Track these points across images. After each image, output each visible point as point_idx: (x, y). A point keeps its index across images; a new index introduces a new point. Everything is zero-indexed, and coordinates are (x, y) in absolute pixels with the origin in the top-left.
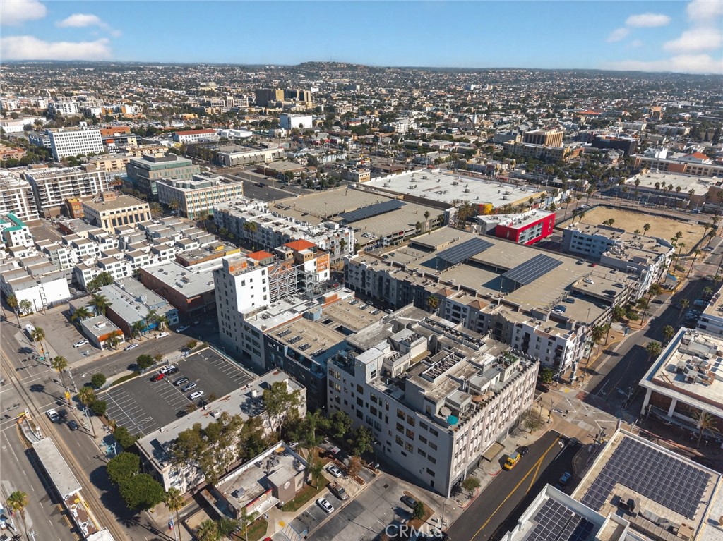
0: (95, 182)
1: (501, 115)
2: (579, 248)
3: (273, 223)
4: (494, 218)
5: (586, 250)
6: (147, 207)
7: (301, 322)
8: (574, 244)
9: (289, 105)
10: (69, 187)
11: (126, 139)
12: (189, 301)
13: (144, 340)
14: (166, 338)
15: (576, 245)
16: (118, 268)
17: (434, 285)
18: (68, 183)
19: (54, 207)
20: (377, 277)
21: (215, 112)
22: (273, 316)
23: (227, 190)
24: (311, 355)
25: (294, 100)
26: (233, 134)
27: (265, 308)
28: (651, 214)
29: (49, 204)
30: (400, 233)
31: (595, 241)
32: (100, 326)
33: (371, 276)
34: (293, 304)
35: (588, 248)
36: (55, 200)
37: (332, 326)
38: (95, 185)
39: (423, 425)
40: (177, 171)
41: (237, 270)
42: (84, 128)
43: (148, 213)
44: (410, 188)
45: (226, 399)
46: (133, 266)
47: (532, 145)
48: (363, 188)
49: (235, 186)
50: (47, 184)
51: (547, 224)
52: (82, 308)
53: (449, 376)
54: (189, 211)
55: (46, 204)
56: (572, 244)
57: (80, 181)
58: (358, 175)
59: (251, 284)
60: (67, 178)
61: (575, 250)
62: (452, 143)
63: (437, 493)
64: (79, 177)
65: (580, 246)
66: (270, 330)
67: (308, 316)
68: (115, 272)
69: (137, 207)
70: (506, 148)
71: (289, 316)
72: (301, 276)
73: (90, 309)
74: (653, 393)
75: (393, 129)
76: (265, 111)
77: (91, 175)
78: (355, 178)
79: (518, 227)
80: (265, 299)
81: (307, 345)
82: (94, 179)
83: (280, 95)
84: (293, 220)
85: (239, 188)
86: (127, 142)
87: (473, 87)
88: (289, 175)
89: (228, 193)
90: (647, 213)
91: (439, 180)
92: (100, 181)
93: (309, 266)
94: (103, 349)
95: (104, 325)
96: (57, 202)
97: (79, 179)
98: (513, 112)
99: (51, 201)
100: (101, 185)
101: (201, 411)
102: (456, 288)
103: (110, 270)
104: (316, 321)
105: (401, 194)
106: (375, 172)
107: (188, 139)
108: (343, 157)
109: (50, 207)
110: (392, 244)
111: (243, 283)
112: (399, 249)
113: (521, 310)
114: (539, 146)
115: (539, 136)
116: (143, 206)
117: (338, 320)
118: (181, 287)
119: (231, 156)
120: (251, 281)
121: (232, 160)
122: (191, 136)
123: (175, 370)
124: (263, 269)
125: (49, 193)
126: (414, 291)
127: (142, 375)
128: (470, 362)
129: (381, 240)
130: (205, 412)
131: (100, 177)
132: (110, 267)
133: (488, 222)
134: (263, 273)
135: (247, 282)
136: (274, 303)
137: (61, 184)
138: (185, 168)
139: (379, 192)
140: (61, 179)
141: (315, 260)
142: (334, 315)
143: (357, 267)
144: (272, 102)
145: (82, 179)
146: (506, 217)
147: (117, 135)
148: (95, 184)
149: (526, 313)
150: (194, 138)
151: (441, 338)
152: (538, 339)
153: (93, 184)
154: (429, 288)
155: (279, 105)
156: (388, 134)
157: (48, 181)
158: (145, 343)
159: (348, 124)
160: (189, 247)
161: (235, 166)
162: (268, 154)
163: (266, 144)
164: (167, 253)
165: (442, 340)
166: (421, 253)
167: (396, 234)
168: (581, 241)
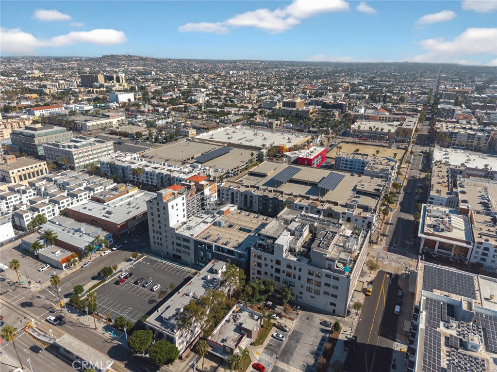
1: (259, 91)
2: (345, 167)
3: (152, 168)
4: (294, 154)
5: (350, 168)
6: (44, 164)
7: (214, 229)
8: (343, 165)
9: (110, 86)
12: (119, 226)
13: (93, 258)
14: (109, 255)
15: (344, 165)
16: (49, 210)
17: (282, 196)
20: (244, 196)
21: (52, 92)
22: (194, 227)
23: (103, 148)
24: (233, 247)
25: (113, 82)
26: (77, 108)
27: (185, 223)
28: (371, 145)
31: (355, 162)
32: (57, 253)
33: (238, 195)
34: (203, 218)
35: (351, 166)
37: (235, 228)
39: (328, 276)
40: (55, 137)
41: (168, 198)
43: (46, 169)
44: (229, 139)
45: (190, 284)
46: (59, 208)
47: (290, 109)
48: (198, 141)
49: (108, 145)
51: (323, 156)
52: (36, 242)
53: (335, 245)
54: (77, 165)
56: (341, 165)
58: (188, 132)
59: (177, 207)
61: (343, 168)
62: (238, 109)
63: (338, 316)
65: (346, 166)
66: (197, 236)
67: (217, 224)
68: (46, 213)
69: (38, 165)
70: (274, 110)
71: (205, 226)
72: (203, 199)
73: (42, 242)
74: (426, 239)
75: (195, 101)
76: (93, 91)
78: (186, 135)
79: (311, 157)
80: (184, 216)
81: (228, 241)
83: (101, 79)
84: (166, 165)
85: (111, 146)
87: (231, 72)
88: (139, 135)
89: (103, 150)
90: (368, 145)
91: (244, 133)
93: (207, 192)
94: (64, 269)
95: (59, 252)
98: (266, 88)
101: (178, 294)
102: (296, 196)
103: (43, 212)
104: (223, 227)
105: (226, 143)
106: (199, 130)
107: (43, 113)
108: (170, 120)
110: (235, 175)
111: (173, 207)
112: (243, 178)
113: (340, 205)
114: (294, 109)
115: (292, 103)
116: (42, 164)
117: (237, 225)
118: (109, 217)
119: (87, 124)
120: (177, 205)
121: (89, 126)
122: (44, 110)
123: (131, 274)
124: (183, 196)
126: (271, 202)
127: (107, 282)
128: (341, 235)
129: (228, 173)
130: (181, 294)
132: (43, 210)
133: (291, 156)
134: (183, 199)
135: (175, 206)
136: (189, 219)
138: (62, 134)
139: (211, 143)
141: (210, 187)
142: (232, 221)
143: (227, 191)
144: (96, 84)
146: (300, 152)
149: (342, 206)
150: (46, 112)
151: (316, 224)
152: (356, 220)
154: (280, 198)
155: (102, 86)
156: (194, 104)
158: (95, 260)
159: (161, 98)
160: (98, 190)
161: (91, 131)
162: (113, 121)
163: (107, 114)
164: (83, 195)
165: (317, 225)
166: (260, 179)
167: (236, 168)
168: (346, 163)
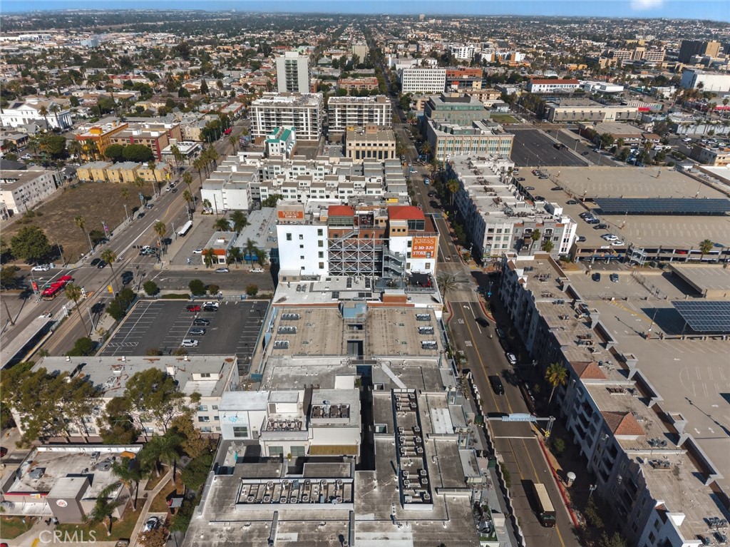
0: (378, 114)
3: (484, 188)
6: (393, 145)
7: (330, 312)
10: (355, 116)
11: (472, 82)
14: (255, 275)
18: (355, 111)
19: (339, 132)
20: (524, 299)
22: (312, 291)
23: (491, 142)
26: (597, 87)
27: (315, 278)
29: (335, 128)
30: (678, 251)
33: (519, 294)
34: (349, 287)
36: (340, 126)
37: (353, 335)
38: (378, 118)
41: (288, 219)
42: (433, 66)
43: (393, 152)
45: (151, 360)
46: (309, 197)
48: (697, 174)
49: (502, 139)
50: (337, 109)
52: (225, 219)
54: (438, 159)
55: (332, 129)
57: (366, 111)
58: (716, 156)
59: (302, 242)
60: (355, 106)
64: (366, 107)
66: (283, 306)
69: (383, 143)
71: (323, 299)
77: (377, 107)
80: (321, 266)
82: (379, 112)
86: (471, 85)
88: (605, 140)
89: (490, 145)
92: (384, 114)
93: (399, 244)
94: (204, 263)
96: (342, 129)
97: (364, 109)
99: (337, 126)
100: (384, 118)
102: (625, 372)
104: (343, 320)
107: (542, 88)
109: (335, 132)
111: (289, 237)
112: (636, 273)
116: (390, 143)
117: (369, 332)
119: (556, 110)
120: (301, 237)
121: (557, 114)
122: (546, 85)
124: (320, 227)
125: (337, 118)
129: (630, 251)
131: (384, 110)
134: (320, 232)
135: (295, 237)
136: (333, 277)
137: (349, 111)
139: (718, 185)
140: (349, 106)
141: (410, 238)
142: (376, 322)
143: (511, 274)
145: (367, 109)
147: (465, 77)
148: (379, 116)
150: (549, 88)
153: (377, 116)
157: (339, 106)
158: (238, 271)
161: (558, 122)
162: (610, 112)
163: (628, 101)
164: (346, 192)
165: (380, 443)
167: (671, 251)
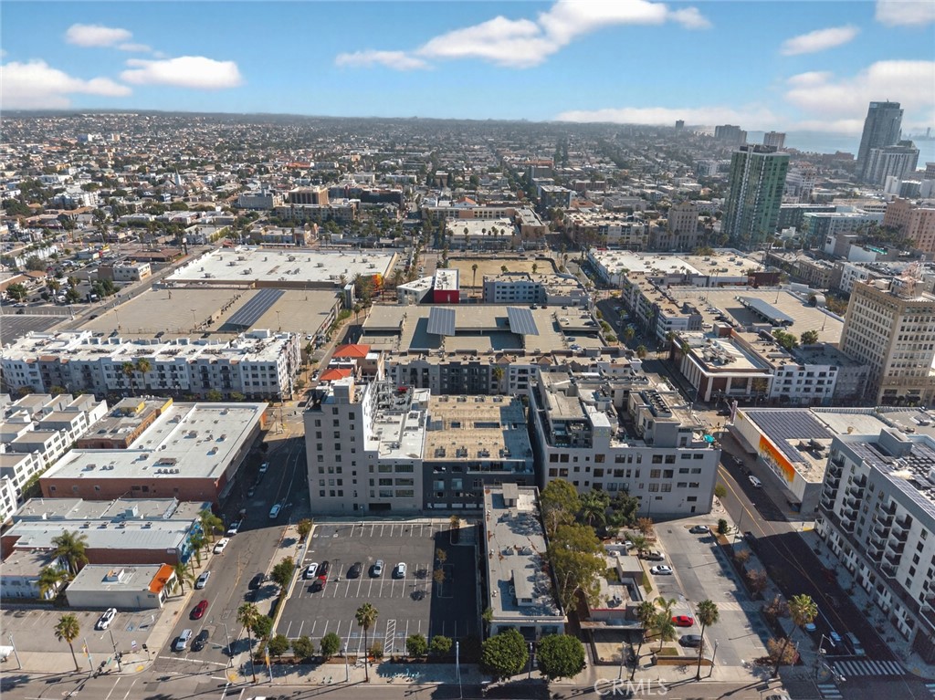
2: (503, 298)
3: (162, 353)
4: (418, 286)
5: (511, 298)
7: (434, 435)
12: (217, 484)
13: (204, 563)
15: (500, 295)
17: (479, 359)
22: (399, 442)
24: (502, 456)
31: (518, 287)
32: (120, 577)
34: (396, 422)
35: (512, 295)
37: (467, 426)
39: (685, 456)
44: (246, 274)
46: (15, 483)
48: (183, 285)
52: (42, 570)
56: (496, 295)
61: (500, 300)
62: (195, 213)
65: (504, 295)
66: (422, 455)
67: (434, 426)
88: (18, 289)
94: (161, 606)
95: (122, 573)
101: (490, 558)
104: (446, 429)
105: (251, 283)
117: (463, 420)
118: (176, 471)
120: (367, 405)
123: (324, 565)
124: (368, 388)
126: (466, 371)
127: (289, 595)
129: (317, 338)
130: (496, 557)
139: (214, 286)
142: (449, 416)
146: (424, 281)
149: (579, 355)
154: (482, 362)
160: (76, 423)
166: (393, 338)
168: (504, 290)
